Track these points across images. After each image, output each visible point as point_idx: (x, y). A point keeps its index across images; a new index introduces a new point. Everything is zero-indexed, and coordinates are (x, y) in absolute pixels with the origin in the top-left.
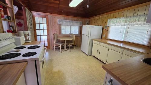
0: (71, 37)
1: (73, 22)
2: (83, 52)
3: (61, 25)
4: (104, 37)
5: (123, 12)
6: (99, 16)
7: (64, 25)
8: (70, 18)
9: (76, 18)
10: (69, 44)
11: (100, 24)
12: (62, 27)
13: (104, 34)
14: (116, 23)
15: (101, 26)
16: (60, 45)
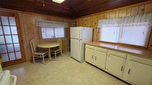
0: (56, 42)
1: (56, 23)
2: (74, 59)
3: (40, 27)
4: (95, 39)
5: (114, 13)
6: (87, 17)
7: (45, 27)
8: (53, 18)
9: (60, 19)
10: (55, 52)
11: (89, 25)
12: (43, 30)
13: (95, 37)
14: (109, 24)
15: (90, 27)
16: (43, 54)
